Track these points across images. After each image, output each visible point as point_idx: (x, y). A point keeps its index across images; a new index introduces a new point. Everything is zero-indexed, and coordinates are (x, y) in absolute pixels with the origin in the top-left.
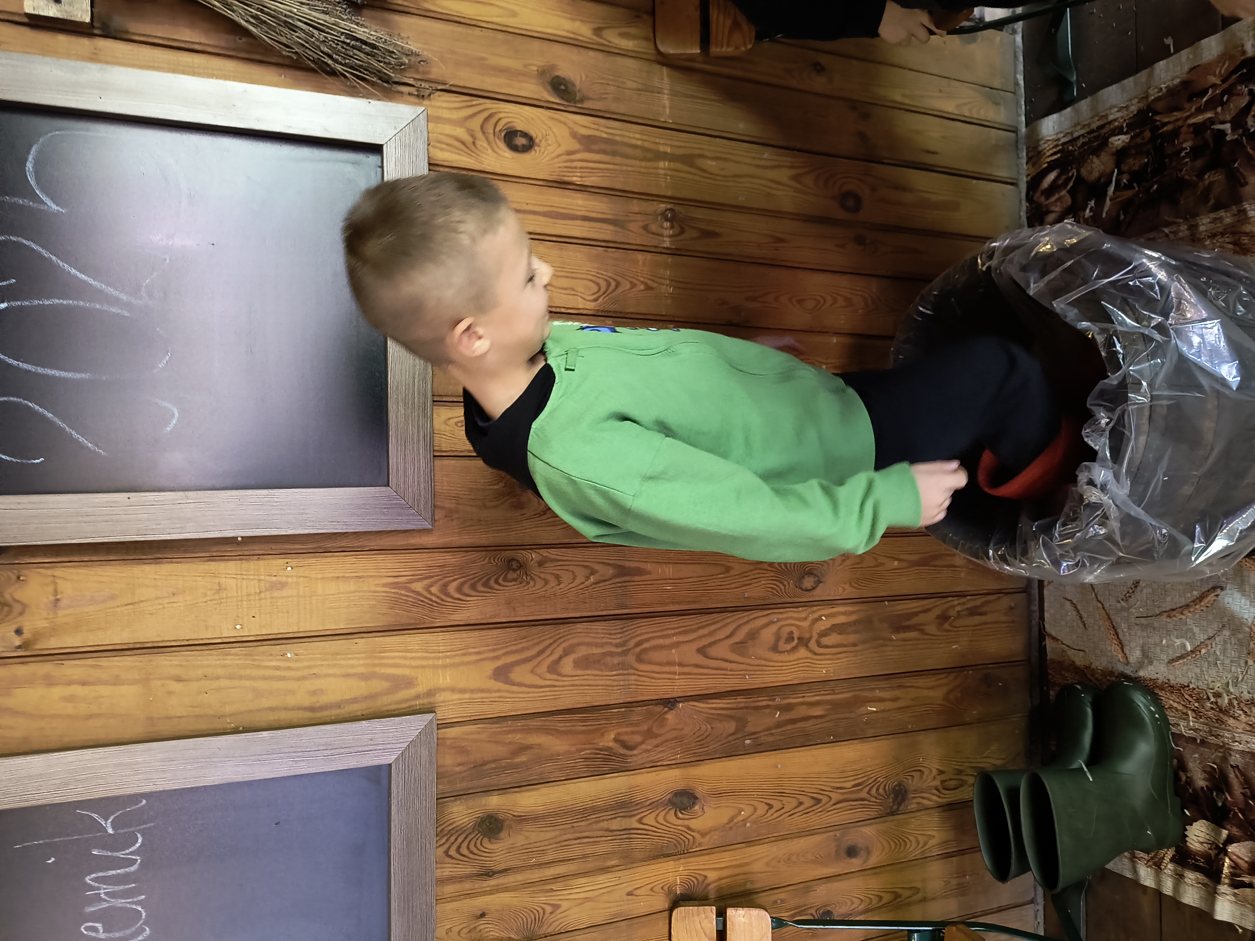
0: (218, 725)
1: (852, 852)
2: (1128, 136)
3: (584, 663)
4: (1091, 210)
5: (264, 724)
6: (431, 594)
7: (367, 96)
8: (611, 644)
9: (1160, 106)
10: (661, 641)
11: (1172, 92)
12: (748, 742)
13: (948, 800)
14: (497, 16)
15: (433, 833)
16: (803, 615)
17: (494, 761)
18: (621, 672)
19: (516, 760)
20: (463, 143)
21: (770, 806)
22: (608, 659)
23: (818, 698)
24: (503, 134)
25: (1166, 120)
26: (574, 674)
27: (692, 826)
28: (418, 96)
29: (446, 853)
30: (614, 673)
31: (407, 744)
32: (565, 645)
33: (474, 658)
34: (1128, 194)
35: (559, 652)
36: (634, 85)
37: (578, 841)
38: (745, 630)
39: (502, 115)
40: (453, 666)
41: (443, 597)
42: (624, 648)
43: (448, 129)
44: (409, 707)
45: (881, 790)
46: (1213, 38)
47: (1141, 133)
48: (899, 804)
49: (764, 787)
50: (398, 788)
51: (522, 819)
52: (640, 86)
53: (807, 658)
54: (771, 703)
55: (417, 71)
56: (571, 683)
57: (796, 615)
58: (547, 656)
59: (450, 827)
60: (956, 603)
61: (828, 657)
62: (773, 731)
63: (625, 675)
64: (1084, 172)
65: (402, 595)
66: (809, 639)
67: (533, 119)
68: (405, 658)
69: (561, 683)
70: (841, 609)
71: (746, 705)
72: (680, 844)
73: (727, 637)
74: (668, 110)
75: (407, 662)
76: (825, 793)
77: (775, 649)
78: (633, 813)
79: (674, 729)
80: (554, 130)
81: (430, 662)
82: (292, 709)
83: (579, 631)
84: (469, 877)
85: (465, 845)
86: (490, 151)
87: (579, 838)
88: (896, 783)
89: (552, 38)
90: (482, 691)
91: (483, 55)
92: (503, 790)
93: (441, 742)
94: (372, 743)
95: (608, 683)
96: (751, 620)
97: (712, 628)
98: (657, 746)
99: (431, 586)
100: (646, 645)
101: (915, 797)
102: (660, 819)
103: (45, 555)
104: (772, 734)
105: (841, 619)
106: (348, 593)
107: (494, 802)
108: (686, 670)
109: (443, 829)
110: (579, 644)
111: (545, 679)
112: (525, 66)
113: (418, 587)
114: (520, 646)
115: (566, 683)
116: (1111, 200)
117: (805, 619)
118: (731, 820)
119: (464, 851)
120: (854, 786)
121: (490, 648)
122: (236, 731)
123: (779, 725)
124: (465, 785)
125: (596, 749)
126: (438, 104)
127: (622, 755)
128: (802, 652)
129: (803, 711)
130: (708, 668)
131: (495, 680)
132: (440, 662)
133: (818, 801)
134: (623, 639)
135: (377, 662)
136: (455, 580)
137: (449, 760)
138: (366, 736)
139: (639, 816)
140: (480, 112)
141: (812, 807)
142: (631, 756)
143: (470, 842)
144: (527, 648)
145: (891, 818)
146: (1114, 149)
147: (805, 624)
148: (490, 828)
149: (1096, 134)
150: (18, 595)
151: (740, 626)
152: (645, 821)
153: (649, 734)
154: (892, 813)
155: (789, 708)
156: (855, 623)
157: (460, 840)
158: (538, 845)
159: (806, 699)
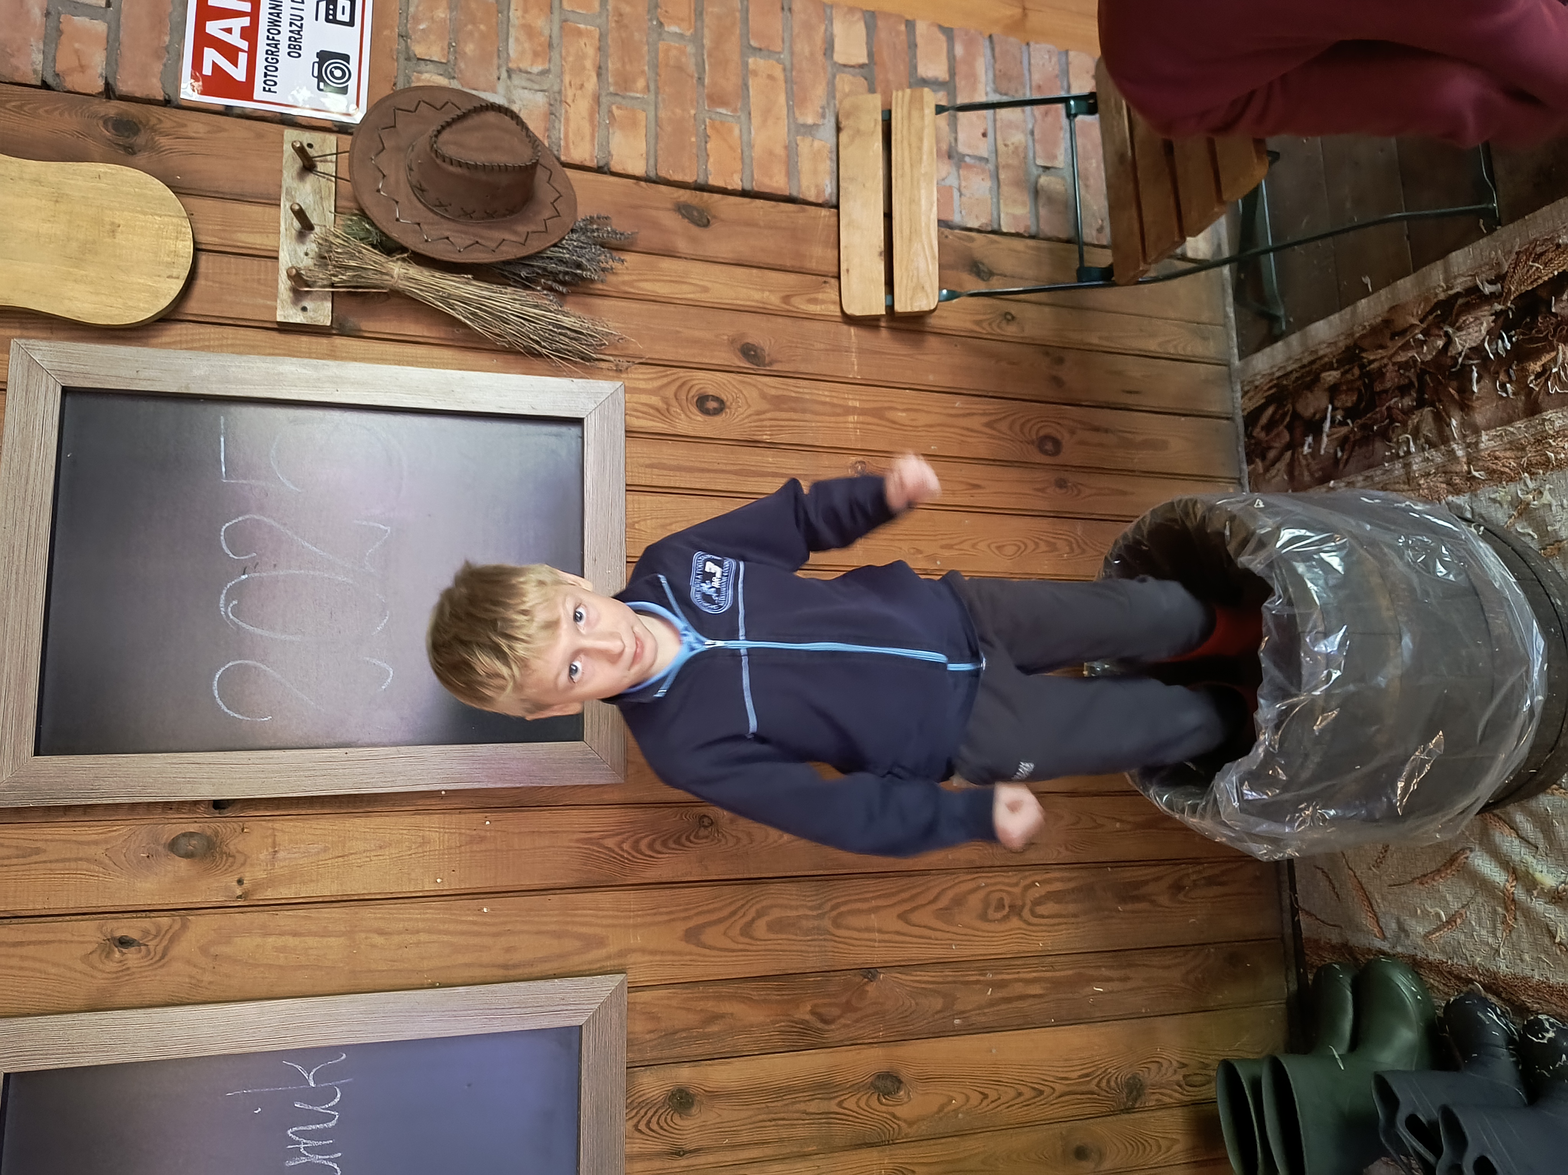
0: (415, 980)
1: (1081, 1153)
2: (1339, 372)
3: (777, 926)
4: (1309, 447)
5: (460, 981)
6: (623, 850)
7: (570, 375)
8: (806, 906)
9: (1365, 344)
10: (859, 905)
11: (1375, 331)
12: (957, 1021)
13: (1193, 1098)
14: (690, 293)
15: (622, 1102)
16: (1014, 880)
17: (683, 1030)
18: (816, 937)
19: (706, 1030)
20: (657, 410)
21: (985, 1096)
22: (804, 923)
23: (1035, 974)
24: (695, 399)
25: (1372, 358)
26: (766, 938)
27: (898, 1114)
28: (616, 370)
29: (636, 1127)
30: (809, 938)
31: (596, 1006)
32: (758, 906)
33: (666, 918)
34: (1344, 430)
35: (752, 913)
36: (822, 346)
37: (773, 1123)
38: (950, 894)
39: (697, 382)
40: (643, 925)
41: (635, 854)
42: (820, 912)
43: (644, 398)
44: (600, 968)
45: (1113, 1083)
46: (1408, 278)
47: (1350, 369)
48: (1135, 1100)
49: (978, 1073)
50: (588, 1052)
51: (713, 1095)
52: (828, 347)
53: (1020, 929)
54: (982, 978)
55: (616, 348)
56: (763, 947)
57: (1007, 880)
58: (740, 918)
59: (641, 1099)
60: (1191, 871)
61: (1044, 928)
62: (986, 1011)
63: (821, 940)
64: (1300, 408)
65: (593, 850)
66: (1023, 906)
67: (724, 384)
68: (597, 916)
69: (754, 948)
70: (1057, 874)
71: (954, 979)
72: (884, 1134)
73: (930, 902)
74: (856, 367)
75: (599, 921)
76: (1046, 1083)
77: (983, 917)
78: (831, 1095)
79: (875, 1003)
80: (745, 392)
81: (622, 921)
82: (486, 966)
83: (772, 891)
84: (659, 1155)
85: (654, 1119)
86: (683, 416)
87: (775, 1120)
88: (1129, 1076)
89: (741, 308)
90: (673, 953)
91: (678, 329)
92: (694, 1061)
93: (631, 1007)
94: (562, 1002)
95: (803, 948)
96: (956, 884)
97: (914, 892)
98: (857, 1021)
99: (623, 842)
100: (843, 909)
101: (1153, 1093)
102: (862, 1104)
103: (266, 809)
104: (984, 1014)
105: (1058, 886)
106: (542, 848)
107: (685, 1075)
108: (886, 937)
109: (633, 1101)
110: (772, 907)
111: (738, 943)
112: (717, 336)
113: (610, 843)
114: (711, 906)
115: (760, 948)
116: (1328, 436)
117: (1016, 885)
118: (941, 1109)
119: (655, 1126)
120: (1080, 1077)
121: (681, 907)
122: (432, 986)
123: (992, 1003)
124: (655, 1054)
125: (792, 1022)
126: (633, 376)
127: (819, 1029)
128: (1015, 922)
129: (1019, 989)
130: (911, 936)
131: (687, 942)
132: (631, 921)
133: (1041, 1092)
134: (818, 902)
135: (569, 919)
136: (647, 836)
137: (640, 1027)
138: (558, 996)
139: (839, 1099)
140: (674, 380)
141: (1034, 1098)
142: (828, 1031)
143: (660, 1116)
144: (720, 909)
145: (1126, 1116)
146: (1326, 386)
147: (1017, 890)
148: (681, 1103)
149: (1307, 369)
150: (240, 847)
151: (944, 890)
152: (845, 1105)
153: (848, 1007)
154: (1128, 1110)
155: (1003, 984)
156: (1073, 890)
157: (650, 1114)
158: (731, 1124)
159: (1022, 976)
